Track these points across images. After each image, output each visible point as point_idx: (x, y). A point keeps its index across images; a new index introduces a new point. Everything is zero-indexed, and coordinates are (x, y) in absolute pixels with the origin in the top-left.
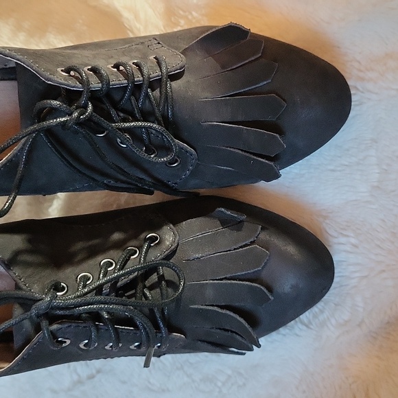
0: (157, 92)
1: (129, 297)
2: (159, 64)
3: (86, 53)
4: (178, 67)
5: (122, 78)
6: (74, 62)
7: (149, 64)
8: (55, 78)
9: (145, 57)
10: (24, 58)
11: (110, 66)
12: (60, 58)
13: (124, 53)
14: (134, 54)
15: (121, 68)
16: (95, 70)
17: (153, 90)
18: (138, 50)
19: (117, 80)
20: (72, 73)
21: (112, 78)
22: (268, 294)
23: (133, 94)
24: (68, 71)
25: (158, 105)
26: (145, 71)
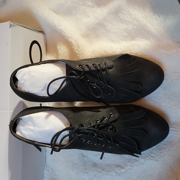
0: (104, 72)
1: (103, 131)
2: (105, 64)
3: (85, 61)
4: (111, 65)
5: (94, 68)
6: (82, 64)
7: (103, 64)
8: (76, 68)
9: (102, 62)
10: (68, 62)
11: (91, 65)
12: (78, 63)
13: (96, 62)
14: (99, 62)
15: (94, 65)
16: (87, 66)
17: (103, 72)
18: (100, 61)
19: (93, 68)
20: (81, 66)
21: (91, 68)
22: (146, 134)
23: (97, 73)
24: (79, 66)
25: (105, 76)
26: (101, 66)
